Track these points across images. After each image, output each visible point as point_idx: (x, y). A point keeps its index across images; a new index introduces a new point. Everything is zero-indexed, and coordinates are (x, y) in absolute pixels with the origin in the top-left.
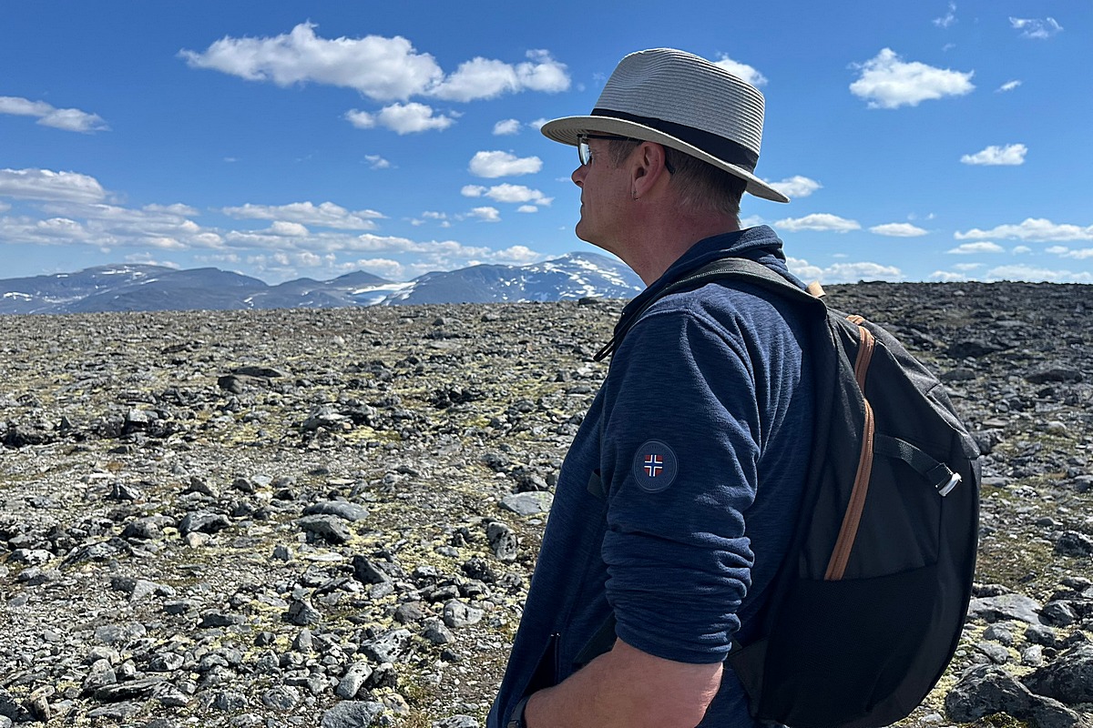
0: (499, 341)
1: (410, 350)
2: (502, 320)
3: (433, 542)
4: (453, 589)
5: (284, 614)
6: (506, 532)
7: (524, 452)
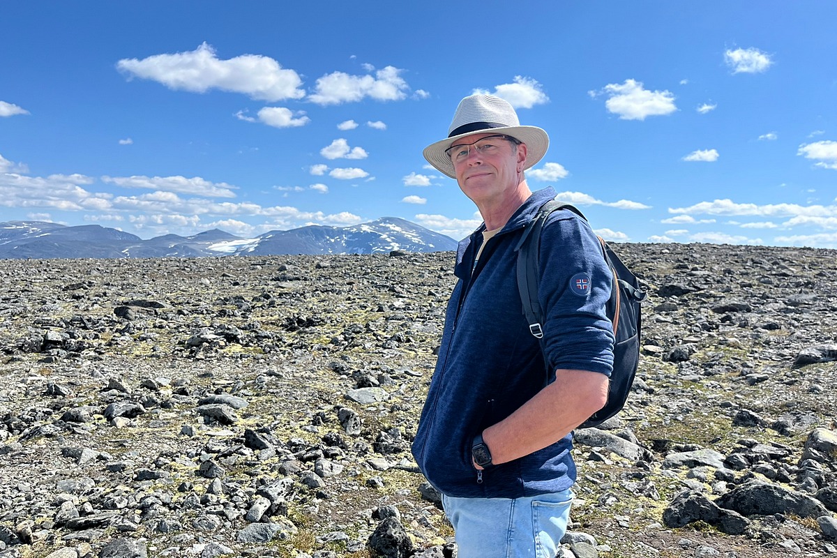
0: (332, 283)
1: (263, 288)
2: (332, 267)
3: (299, 423)
4: (319, 452)
5: (196, 471)
6: (353, 414)
7: (359, 361)
